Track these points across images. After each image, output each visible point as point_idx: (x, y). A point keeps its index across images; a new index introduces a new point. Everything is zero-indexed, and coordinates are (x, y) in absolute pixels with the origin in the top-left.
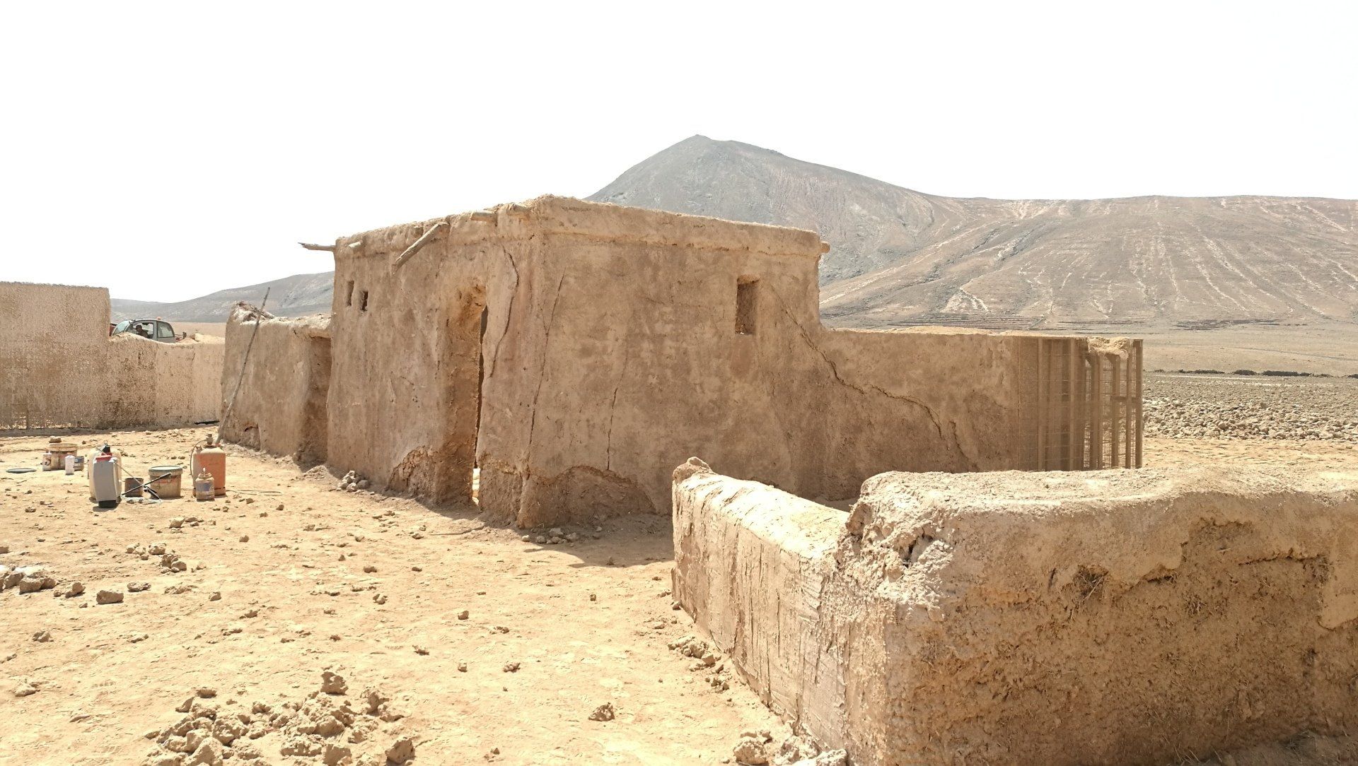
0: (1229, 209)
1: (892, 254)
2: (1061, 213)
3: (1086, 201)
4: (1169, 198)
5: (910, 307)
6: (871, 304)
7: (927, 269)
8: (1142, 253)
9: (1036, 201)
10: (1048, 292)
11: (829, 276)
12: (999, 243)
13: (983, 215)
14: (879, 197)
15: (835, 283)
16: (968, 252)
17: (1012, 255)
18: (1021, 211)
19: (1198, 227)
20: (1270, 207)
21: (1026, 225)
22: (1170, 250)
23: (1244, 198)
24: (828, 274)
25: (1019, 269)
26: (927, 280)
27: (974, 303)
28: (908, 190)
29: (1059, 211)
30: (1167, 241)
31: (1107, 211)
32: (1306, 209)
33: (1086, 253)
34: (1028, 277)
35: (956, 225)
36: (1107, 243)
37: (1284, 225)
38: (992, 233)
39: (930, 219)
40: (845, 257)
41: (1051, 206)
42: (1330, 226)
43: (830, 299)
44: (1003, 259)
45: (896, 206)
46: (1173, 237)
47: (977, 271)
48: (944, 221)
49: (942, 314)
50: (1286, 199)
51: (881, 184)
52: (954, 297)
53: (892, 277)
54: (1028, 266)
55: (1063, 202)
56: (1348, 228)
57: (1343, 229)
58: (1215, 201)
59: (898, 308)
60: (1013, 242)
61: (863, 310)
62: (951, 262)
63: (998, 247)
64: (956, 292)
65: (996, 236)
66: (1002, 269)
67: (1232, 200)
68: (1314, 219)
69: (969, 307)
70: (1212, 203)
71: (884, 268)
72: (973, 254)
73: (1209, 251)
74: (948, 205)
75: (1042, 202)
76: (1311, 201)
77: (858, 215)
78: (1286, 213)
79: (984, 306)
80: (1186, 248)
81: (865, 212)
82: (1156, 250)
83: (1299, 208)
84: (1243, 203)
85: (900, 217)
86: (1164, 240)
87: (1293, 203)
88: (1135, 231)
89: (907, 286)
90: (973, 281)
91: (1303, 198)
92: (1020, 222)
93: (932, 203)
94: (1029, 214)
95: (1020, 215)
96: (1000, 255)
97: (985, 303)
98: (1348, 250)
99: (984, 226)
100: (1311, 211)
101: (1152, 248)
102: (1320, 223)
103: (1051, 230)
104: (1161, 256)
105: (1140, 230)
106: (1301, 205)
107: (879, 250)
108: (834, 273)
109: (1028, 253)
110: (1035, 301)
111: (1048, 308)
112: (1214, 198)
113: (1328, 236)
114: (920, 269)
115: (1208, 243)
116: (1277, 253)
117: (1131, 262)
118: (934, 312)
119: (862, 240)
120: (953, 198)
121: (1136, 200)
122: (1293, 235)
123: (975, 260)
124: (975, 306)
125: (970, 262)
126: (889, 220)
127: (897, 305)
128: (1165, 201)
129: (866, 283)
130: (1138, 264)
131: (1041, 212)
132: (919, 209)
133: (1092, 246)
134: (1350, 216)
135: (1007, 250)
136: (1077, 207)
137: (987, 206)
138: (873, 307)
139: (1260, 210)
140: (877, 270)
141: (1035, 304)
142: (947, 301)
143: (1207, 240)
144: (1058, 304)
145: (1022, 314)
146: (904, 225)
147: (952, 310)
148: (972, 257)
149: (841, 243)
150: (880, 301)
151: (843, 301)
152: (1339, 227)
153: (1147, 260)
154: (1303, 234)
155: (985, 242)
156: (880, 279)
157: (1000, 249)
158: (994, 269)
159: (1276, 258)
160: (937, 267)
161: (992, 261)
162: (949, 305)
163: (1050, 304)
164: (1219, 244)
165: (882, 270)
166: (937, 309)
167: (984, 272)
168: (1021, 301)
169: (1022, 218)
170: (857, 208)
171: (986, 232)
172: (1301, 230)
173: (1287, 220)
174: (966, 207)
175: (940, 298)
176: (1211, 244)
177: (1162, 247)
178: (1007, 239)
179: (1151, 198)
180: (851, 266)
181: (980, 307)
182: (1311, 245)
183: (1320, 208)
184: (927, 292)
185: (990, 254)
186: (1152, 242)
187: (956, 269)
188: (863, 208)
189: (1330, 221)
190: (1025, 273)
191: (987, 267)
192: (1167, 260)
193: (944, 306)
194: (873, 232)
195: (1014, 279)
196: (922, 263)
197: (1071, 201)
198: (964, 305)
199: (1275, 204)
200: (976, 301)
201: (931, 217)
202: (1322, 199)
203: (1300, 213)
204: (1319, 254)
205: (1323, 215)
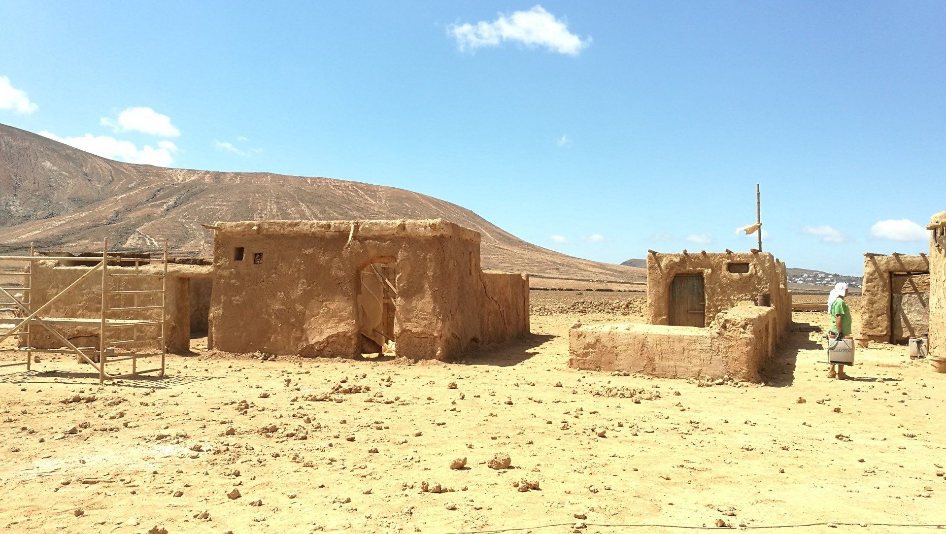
0: (313, 185)
1: (79, 202)
2: (207, 180)
3: (224, 173)
4: (277, 175)
5: (98, 243)
6: (64, 240)
7: (110, 215)
8: (262, 210)
9: (189, 170)
10: (200, 234)
11: (25, 216)
12: (163, 199)
13: (151, 178)
14: (68, 158)
15: (30, 222)
16: (141, 204)
17: (174, 207)
18: (179, 177)
19: (295, 195)
20: (335, 186)
21: (184, 186)
22: (279, 209)
23: (321, 179)
24: (24, 215)
25: (179, 217)
26: (110, 223)
27: (148, 241)
28: (92, 154)
29: (206, 178)
30: (277, 203)
31: (238, 181)
32: (354, 188)
33: (225, 208)
34: (186, 223)
35: (131, 183)
36: (240, 202)
37: (343, 197)
38: (158, 191)
39: (110, 177)
40: (39, 202)
41: (200, 175)
42: (367, 200)
43: (28, 234)
44: (168, 210)
45: (82, 166)
46: (281, 201)
47: (149, 218)
48: (121, 180)
49: (123, 248)
50: (343, 181)
51: (69, 148)
52: (132, 236)
53: (82, 220)
54: (186, 216)
55: (208, 172)
56: (376, 201)
57: (373, 202)
58: (304, 179)
59: (88, 243)
60: (174, 198)
61: (58, 244)
62: (129, 209)
63: (164, 201)
64: (134, 233)
65: (161, 193)
66: (167, 217)
67: (314, 180)
68: (358, 195)
69: (144, 243)
70: (302, 180)
71: (75, 212)
72: (145, 205)
73: (303, 211)
74: (124, 168)
75: (194, 172)
76: (356, 184)
77: (50, 170)
78: (343, 190)
79: (155, 243)
80: (290, 208)
81: (55, 168)
82: (271, 209)
83: (350, 188)
84: (320, 182)
85: (86, 174)
86: (275, 202)
87: (347, 184)
88: (257, 196)
89: (95, 227)
90: (146, 225)
91: (352, 182)
92: (179, 183)
93: (111, 166)
94: (184, 179)
95: (178, 179)
96: (165, 207)
97: (155, 241)
98: (377, 214)
99: (152, 185)
100: (356, 190)
101: (268, 207)
102: (362, 197)
103: (202, 191)
104: (274, 212)
105: (260, 195)
106: (351, 186)
107: (69, 198)
108: (29, 214)
109: (185, 207)
110: (192, 240)
111: (201, 245)
112: (303, 177)
113: (366, 206)
114: (104, 215)
115: (302, 206)
116: (341, 214)
117: (255, 215)
118: (117, 247)
119: (54, 189)
120: (128, 164)
121: (257, 175)
122: (348, 203)
123: (147, 210)
124: (148, 242)
125: (143, 210)
126: (77, 176)
127: (87, 241)
128: (275, 177)
129: (59, 223)
130: (260, 217)
131: (192, 178)
132: (101, 169)
133: (229, 203)
134: (376, 195)
135: (170, 203)
136: (217, 176)
137: (154, 171)
138: (67, 242)
139: (329, 187)
140: (67, 213)
141: (192, 242)
142: (127, 239)
143: (301, 204)
144: (208, 242)
145: (182, 249)
146: (89, 180)
147: (132, 246)
148: (145, 207)
149: (36, 191)
150: (73, 238)
151: (40, 237)
152: (371, 200)
153: (265, 214)
154: (354, 204)
155: (154, 197)
156: (71, 221)
157: (165, 203)
158: (161, 216)
159: (340, 217)
160: (118, 213)
161: (160, 210)
162: (129, 241)
163: (202, 242)
164: (308, 207)
165: (71, 214)
166: (119, 245)
167: (154, 218)
168: (182, 240)
169: (179, 181)
170: (48, 164)
171: (155, 190)
172: (352, 201)
173: (344, 195)
174: (138, 171)
175: (121, 236)
176: (303, 207)
177: (274, 206)
178: (169, 195)
179: (265, 174)
180: (44, 209)
181: (152, 243)
182: (359, 211)
183: (361, 189)
184: (112, 232)
185: (158, 206)
186: (268, 203)
187: (133, 216)
188: (54, 165)
189: (366, 197)
190: (184, 220)
191: (156, 215)
192: (278, 216)
193: (125, 243)
194: (63, 184)
195: (177, 224)
196: (106, 210)
197: (214, 172)
198: (140, 242)
199: (338, 184)
200: (149, 239)
201: (111, 176)
202: (362, 183)
203: (351, 191)
204: (362, 216)
205: (363, 193)
